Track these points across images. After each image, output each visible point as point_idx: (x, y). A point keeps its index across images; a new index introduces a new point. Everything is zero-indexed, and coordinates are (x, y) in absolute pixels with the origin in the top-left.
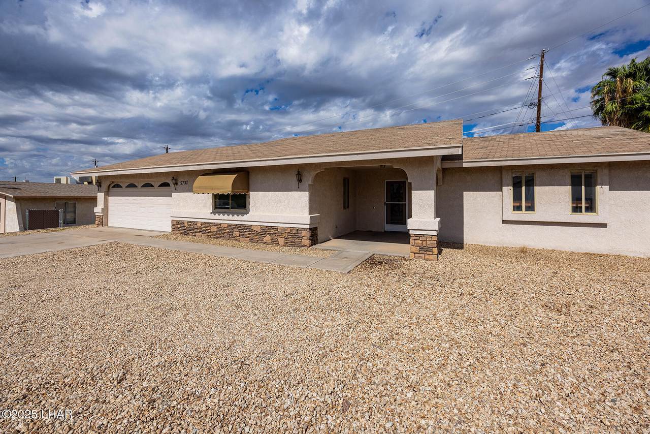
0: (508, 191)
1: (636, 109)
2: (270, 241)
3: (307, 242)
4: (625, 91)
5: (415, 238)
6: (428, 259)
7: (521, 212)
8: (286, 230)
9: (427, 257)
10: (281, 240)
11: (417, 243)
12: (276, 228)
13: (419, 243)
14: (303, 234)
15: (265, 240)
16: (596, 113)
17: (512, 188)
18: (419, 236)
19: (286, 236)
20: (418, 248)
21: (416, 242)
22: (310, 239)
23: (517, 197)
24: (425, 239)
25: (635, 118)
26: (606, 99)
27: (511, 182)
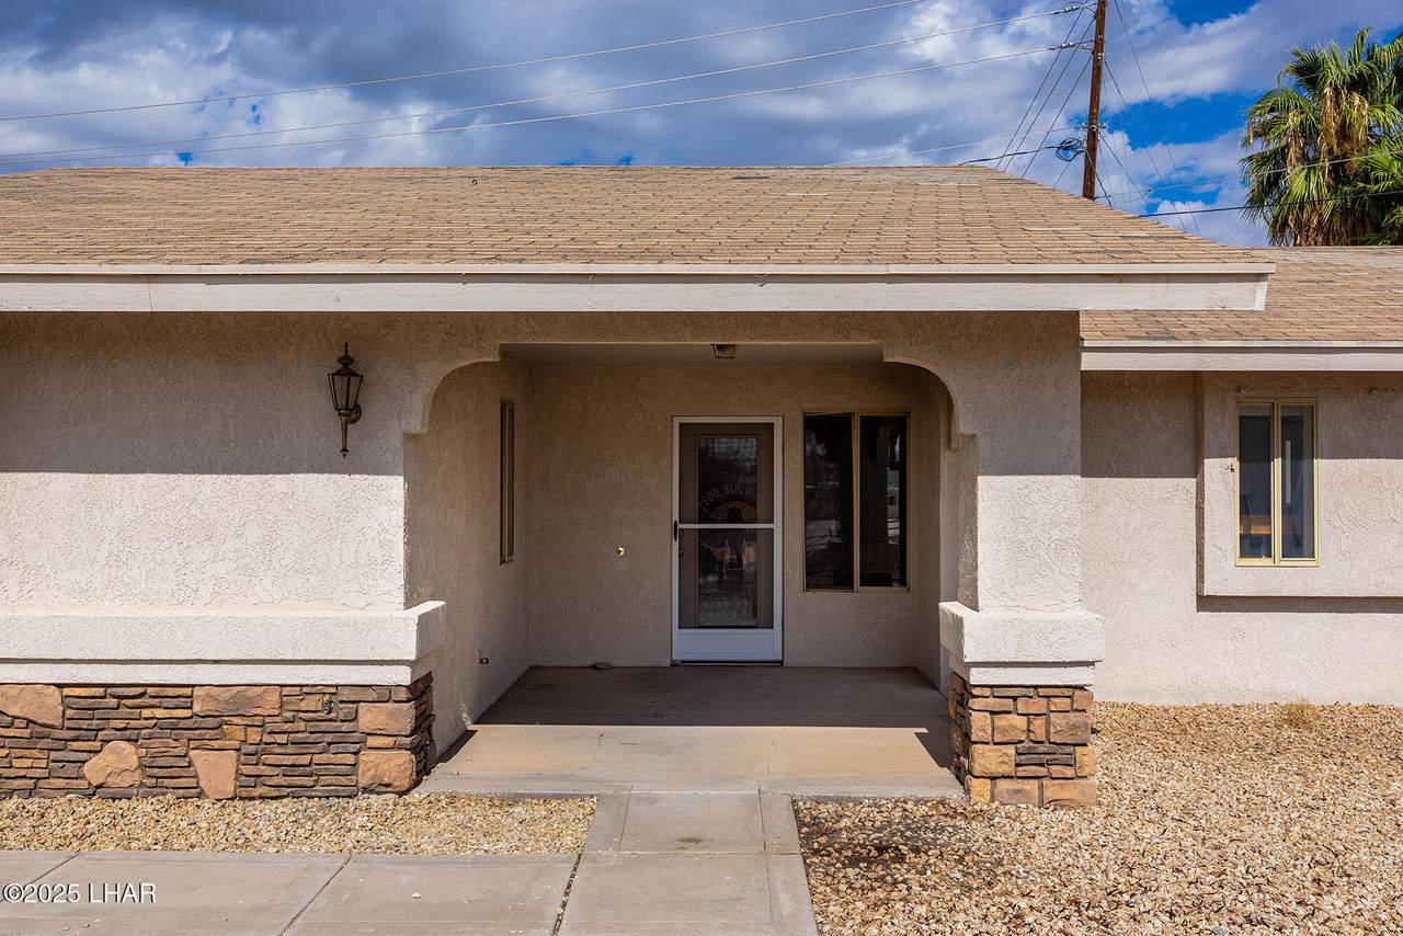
0: (1222, 475)
1: (1375, 198)
2: (137, 777)
3: (398, 764)
4: (1344, 132)
5: (993, 703)
6: (1058, 804)
7: (1264, 561)
8: (251, 702)
9: (1053, 790)
10: (216, 768)
11: (1004, 731)
12: (183, 694)
13: (1015, 728)
14: (369, 717)
15: (95, 769)
16: (1256, 202)
17: (1235, 462)
18: (1015, 692)
19: (254, 736)
20: (1011, 750)
21: (1001, 721)
22: (414, 749)
23: (1253, 502)
24: (1039, 705)
25: (1369, 228)
26: (1292, 154)
27: (1232, 438)
